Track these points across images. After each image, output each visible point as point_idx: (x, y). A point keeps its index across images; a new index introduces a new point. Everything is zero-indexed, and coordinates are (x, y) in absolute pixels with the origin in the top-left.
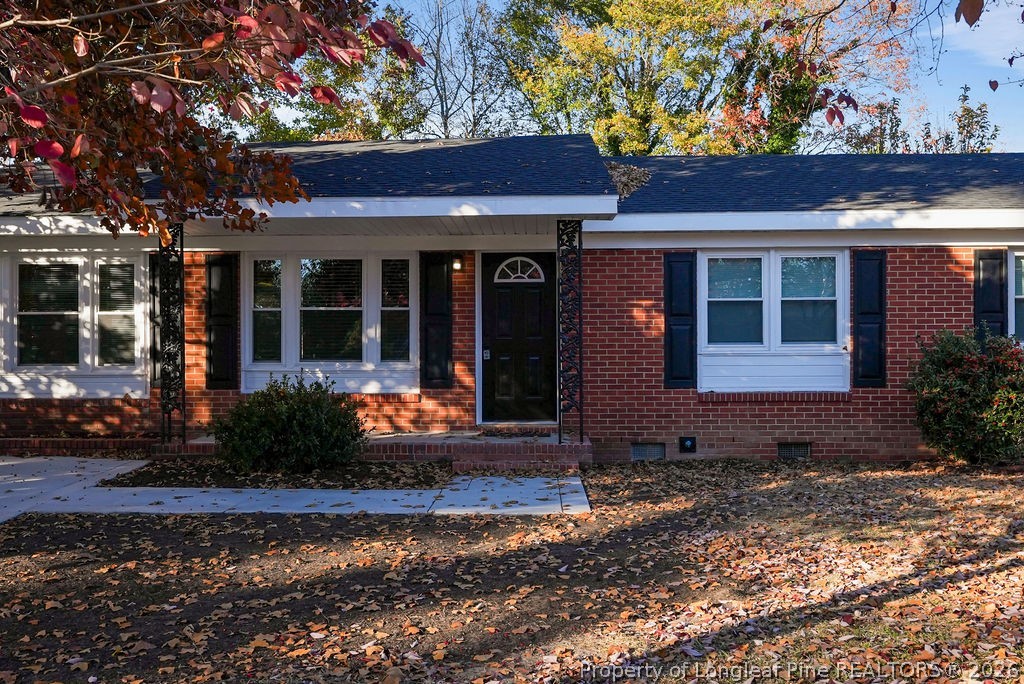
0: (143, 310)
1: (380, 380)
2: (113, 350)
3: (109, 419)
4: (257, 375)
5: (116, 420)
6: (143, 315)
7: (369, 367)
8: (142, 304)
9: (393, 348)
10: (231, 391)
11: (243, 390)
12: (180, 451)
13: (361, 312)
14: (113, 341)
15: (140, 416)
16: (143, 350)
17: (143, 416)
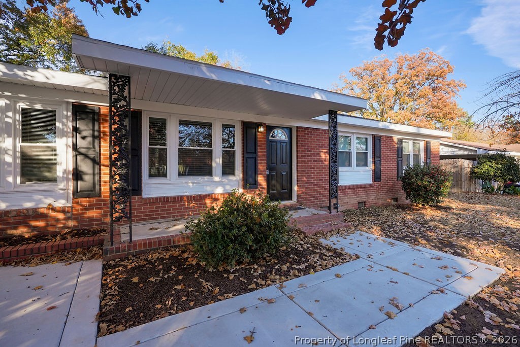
0: (65, 143)
1: (223, 186)
2: (36, 171)
3: (33, 223)
4: (152, 186)
5: (41, 224)
6: (65, 147)
7: (217, 179)
8: (64, 139)
9: (228, 169)
10: (137, 197)
11: (144, 196)
12: (129, 250)
13: (212, 150)
14: (35, 165)
15: (65, 219)
16: (65, 172)
17: (67, 219)
